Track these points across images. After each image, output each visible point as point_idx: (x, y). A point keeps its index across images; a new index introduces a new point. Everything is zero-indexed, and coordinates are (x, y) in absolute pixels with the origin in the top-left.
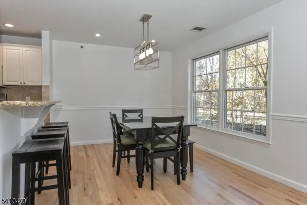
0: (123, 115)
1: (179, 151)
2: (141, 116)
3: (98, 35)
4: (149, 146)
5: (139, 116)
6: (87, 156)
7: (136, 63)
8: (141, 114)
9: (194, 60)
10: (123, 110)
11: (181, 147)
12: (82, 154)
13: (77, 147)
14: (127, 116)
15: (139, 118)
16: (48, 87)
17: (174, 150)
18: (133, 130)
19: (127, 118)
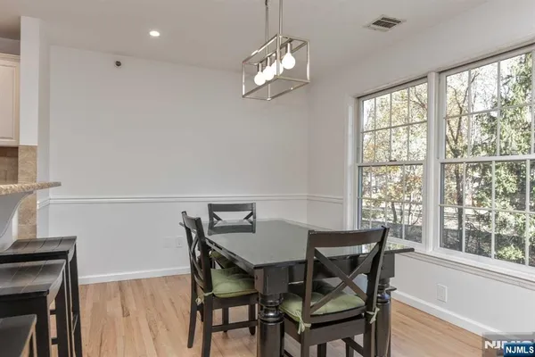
0: (212, 216)
1: (374, 319)
2: (251, 218)
3: (155, 34)
4: (295, 309)
5: (247, 218)
6: (126, 314)
7: (247, 94)
8: (251, 214)
9: (360, 98)
10: (210, 206)
11: (378, 309)
12: (114, 308)
13: (103, 286)
14: (219, 219)
15: (246, 223)
16: (33, 149)
17: (359, 317)
18: (256, 268)
19: (219, 224)
